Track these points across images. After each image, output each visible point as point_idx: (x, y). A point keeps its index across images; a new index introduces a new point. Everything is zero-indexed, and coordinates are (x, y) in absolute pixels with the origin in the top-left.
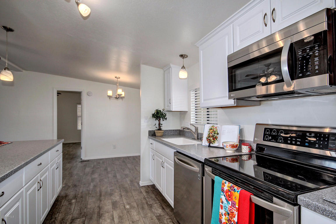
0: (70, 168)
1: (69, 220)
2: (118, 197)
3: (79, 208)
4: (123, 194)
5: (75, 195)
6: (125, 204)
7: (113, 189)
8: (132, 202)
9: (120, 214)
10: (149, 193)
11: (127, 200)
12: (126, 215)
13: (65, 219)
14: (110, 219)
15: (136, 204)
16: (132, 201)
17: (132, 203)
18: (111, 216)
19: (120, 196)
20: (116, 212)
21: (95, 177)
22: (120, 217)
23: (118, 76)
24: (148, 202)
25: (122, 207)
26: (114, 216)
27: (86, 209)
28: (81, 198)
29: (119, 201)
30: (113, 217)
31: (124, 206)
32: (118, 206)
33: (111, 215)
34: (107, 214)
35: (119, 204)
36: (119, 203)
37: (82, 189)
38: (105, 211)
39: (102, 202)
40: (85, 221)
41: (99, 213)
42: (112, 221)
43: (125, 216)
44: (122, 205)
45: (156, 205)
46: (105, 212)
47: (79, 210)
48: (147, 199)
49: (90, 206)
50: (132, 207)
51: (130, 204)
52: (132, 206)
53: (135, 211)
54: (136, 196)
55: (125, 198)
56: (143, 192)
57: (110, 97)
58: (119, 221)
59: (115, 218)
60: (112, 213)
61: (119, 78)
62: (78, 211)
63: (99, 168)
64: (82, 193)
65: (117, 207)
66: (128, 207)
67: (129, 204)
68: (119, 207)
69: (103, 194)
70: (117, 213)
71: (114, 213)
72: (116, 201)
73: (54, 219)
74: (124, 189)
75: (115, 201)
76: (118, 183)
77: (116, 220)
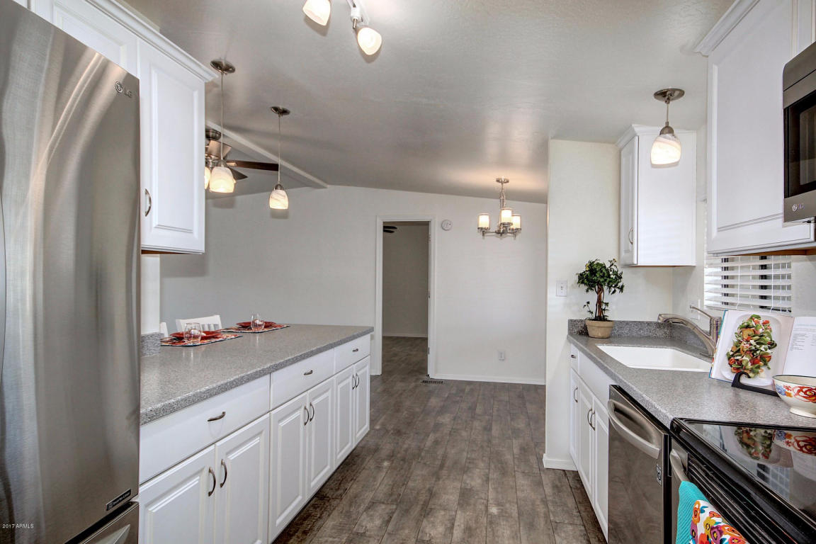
0: (400, 392)
1: (367, 501)
2: (479, 481)
3: (390, 483)
4: (494, 475)
5: (393, 452)
6: (491, 501)
7: (473, 459)
8: (510, 502)
9: (470, 522)
10: (559, 492)
11: (497, 492)
12: (484, 529)
13: (361, 496)
14: (446, 525)
15: (516, 511)
16: (509, 499)
17: (508, 505)
18: (449, 520)
19: (485, 479)
20: (463, 514)
21: (443, 421)
22: (469, 531)
23: (503, 177)
24: (551, 515)
25: (480, 507)
26: (456, 524)
27: (402, 489)
28: (402, 462)
29: (478, 491)
30: (453, 524)
31: (487, 507)
32: (472, 501)
33: (451, 518)
34: (442, 513)
35: (476, 497)
36: (477, 494)
37: (409, 443)
38: (440, 505)
39: (441, 482)
40: (393, 513)
41: (426, 504)
42: (448, 532)
43: (481, 531)
44: (482, 501)
45: (570, 528)
46: (439, 507)
47: (390, 485)
48: (550, 504)
49: (413, 485)
50: (504, 514)
51: (502, 506)
52: (506, 512)
53: (511, 527)
54: (523, 491)
55: (494, 488)
56: (547, 484)
57: (484, 231)
58: (464, 539)
59: (458, 528)
60: (454, 513)
61: (508, 182)
62: (388, 487)
63: (457, 402)
64: (406, 450)
65: (468, 504)
66: (494, 510)
67: (499, 504)
68: (474, 505)
69: (448, 463)
70: (465, 518)
71: (458, 516)
72: (471, 490)
73: (342, 491)
74: (499, 465)
75: (469, 487)
76: (488, 446)
77: (458, 533)
